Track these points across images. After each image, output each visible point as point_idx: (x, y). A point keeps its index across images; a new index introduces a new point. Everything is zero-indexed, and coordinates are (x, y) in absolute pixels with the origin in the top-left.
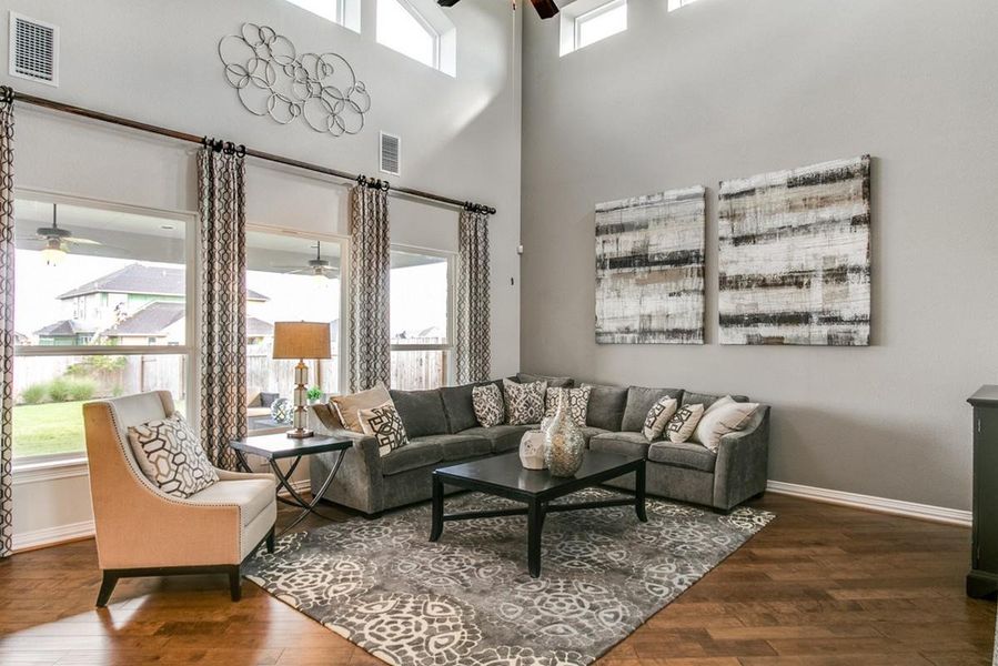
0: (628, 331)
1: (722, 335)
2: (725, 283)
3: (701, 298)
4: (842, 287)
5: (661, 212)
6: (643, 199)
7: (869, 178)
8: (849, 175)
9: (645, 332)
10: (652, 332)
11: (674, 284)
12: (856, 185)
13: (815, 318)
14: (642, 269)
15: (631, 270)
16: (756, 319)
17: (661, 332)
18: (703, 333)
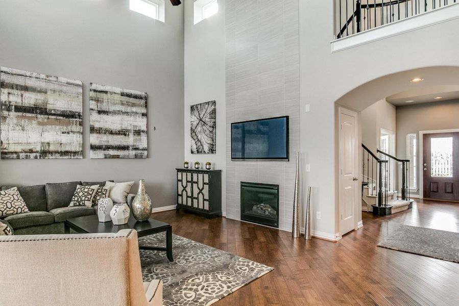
0: (31, 151)
1: (91, 154)
2: (93, 130)
3: (81, 136)
4: (138, 138)
5: (56, 87)
6: (43, 76)
7: (146, 101)
8: (141, 98)
9: (44, 153)
10: (51, 153)
11: (65, 128)
12: (143, 102)
14: (42, 116)
16: (108, 148)
17: (57, 152)
18: (82, 153)
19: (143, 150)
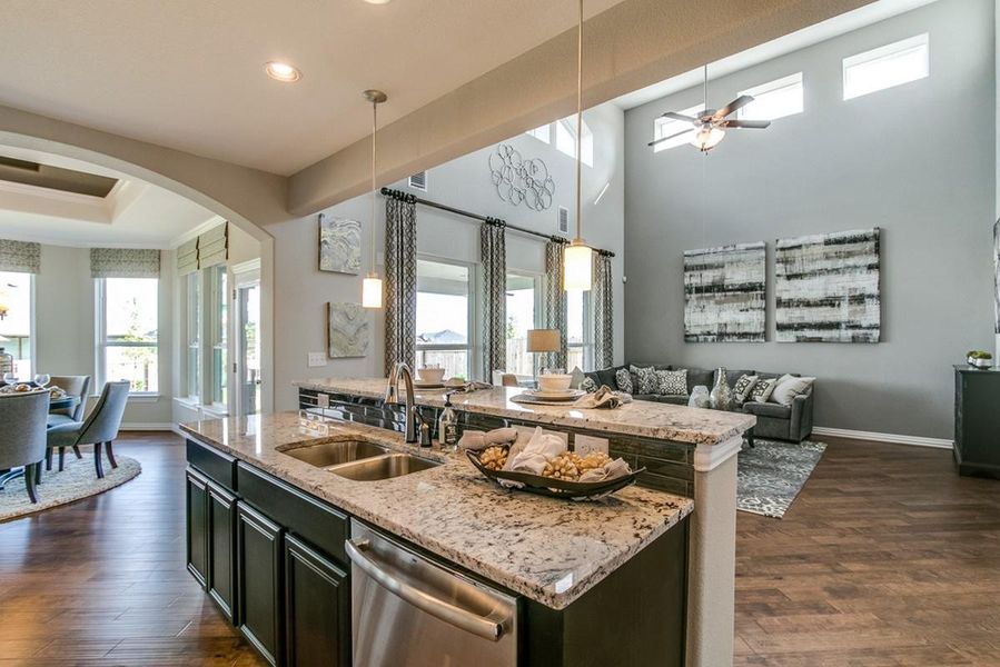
0: (709, 334)
1: (778, 336)
2: (780, 303)
3: (763, 312)
4: (861, 307)
5: (735, 257)
6: (721, 249)
7: (878, 241)
8: (865, 239)
9: (721, 336)
10: (728, 335)
11: (743, 304)
12: (871, 244)
13: (843, 325)
14: (720, 294)
15: (711, 294)
16: (802, 327)
17: (734, 334)
18: (766, 335)
19: (871, 327)
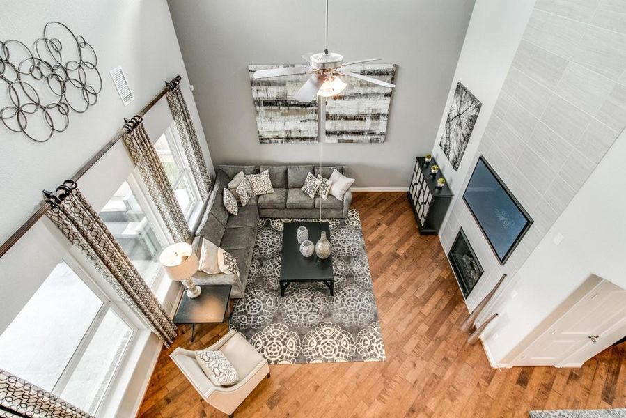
0: (278, 138)
1: (327, 139)
2: (328, 117)
3: (317, 123)
4: (377, 121)
7: (394, 73)
8: (387, 74)
9: (288, 139)
10: (293, 138)
11: (303, 117)
12: (389, 78)
13: (366, 133)
14: (284, 108)
15: (277, 107)
16: (342, 133)
17: (297, 138)
18: (318, 139)
19: (381, 134)
